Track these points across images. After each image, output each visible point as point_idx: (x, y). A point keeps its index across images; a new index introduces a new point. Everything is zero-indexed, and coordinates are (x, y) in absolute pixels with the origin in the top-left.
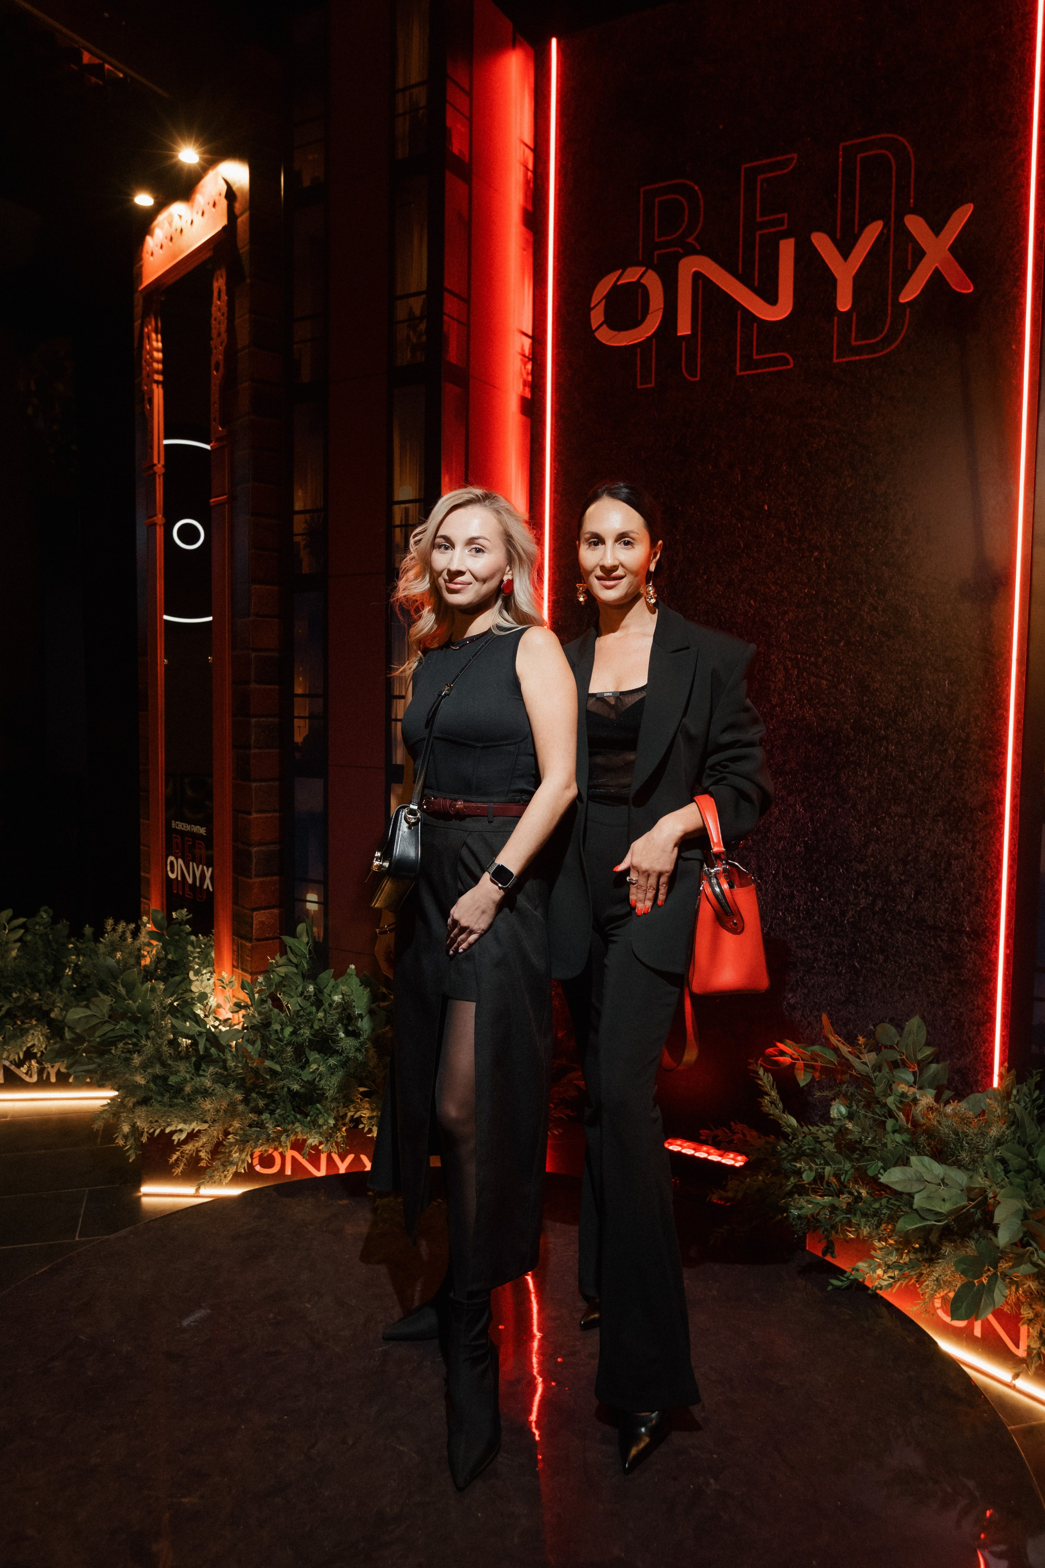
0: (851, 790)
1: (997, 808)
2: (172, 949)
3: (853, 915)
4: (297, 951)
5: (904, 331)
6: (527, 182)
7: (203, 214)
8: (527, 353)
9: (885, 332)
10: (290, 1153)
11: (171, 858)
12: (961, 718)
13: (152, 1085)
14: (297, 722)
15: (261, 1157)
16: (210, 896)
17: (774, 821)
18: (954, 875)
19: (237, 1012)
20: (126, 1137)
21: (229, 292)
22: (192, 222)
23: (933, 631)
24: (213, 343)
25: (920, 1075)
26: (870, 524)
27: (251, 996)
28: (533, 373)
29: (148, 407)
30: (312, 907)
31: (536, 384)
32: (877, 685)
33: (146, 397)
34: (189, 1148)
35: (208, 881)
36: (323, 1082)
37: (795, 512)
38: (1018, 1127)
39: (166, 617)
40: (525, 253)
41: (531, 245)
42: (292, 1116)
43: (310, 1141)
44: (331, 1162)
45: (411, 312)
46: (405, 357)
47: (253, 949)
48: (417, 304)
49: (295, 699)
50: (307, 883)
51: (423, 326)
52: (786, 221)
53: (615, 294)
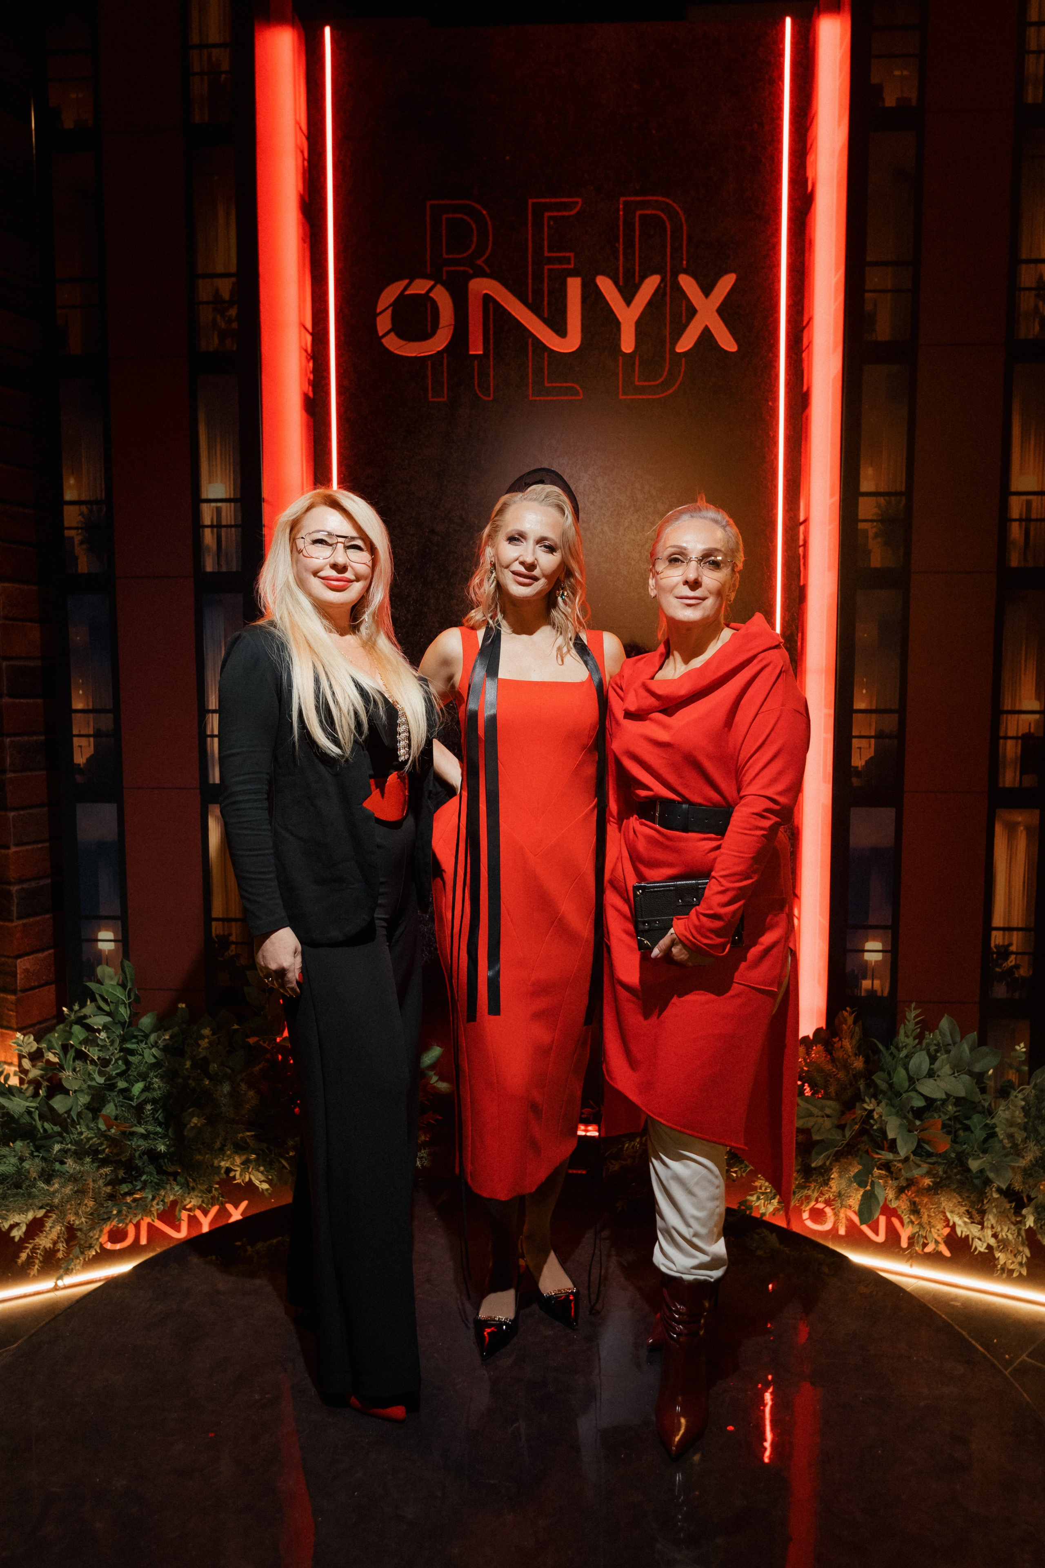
4: (109, 997)
5: (680, 378)
6: (304, 171)
8: (306, 347)
9: (663, 375)
10: (145, 1221)
14: (77, 741)
15: (110, 1232)
28: (315, 371)
30: (106, 946)
31: (319, 383)
40: (305, 245)
41: (308, 237)
44: (193, 1221)
45: (217, 293)
46: (211, 343)
47: (18, 1002)
48: (225, 287)
49: (73, 715)
50: (99, 920)
51: (233, 312)
52: (572, 259)
53: (402, 304)
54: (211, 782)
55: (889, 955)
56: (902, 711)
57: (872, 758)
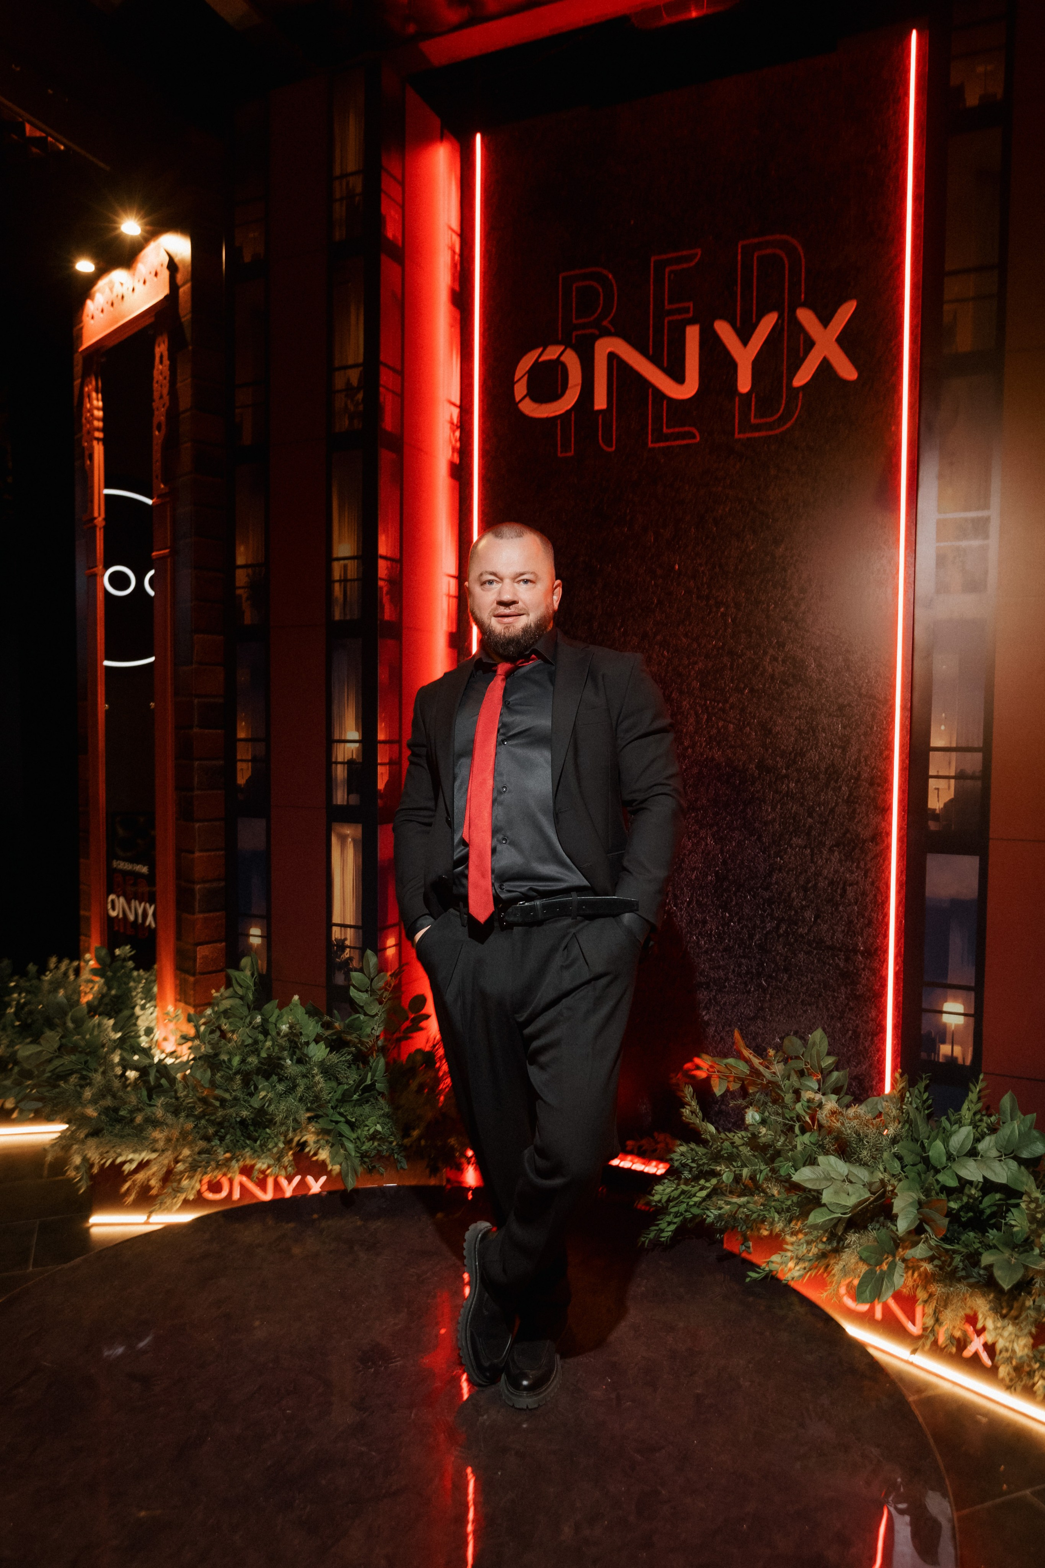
0: (757, 825)
1: (886, 839)
2: (115, 984)
3: (760, 937)
4: (241, 982)
5: (797, 412)
6: (454, 265)
7: (145, 282)
8: (455, 421)
9: (781, 411)
10: (239, 1178)
11: (112, 897)
12: (853, 758)
13: (103, 1117)
14: (240, 765)
15: (209, 1183)
16: (152, 934)
17: (687, 853)
18: (849, 900)
19: (183, 1044)
20: (77, 1168)
21: (171, 358)
22: (133, 290)
23: (828, 679)
24: (155, 405)
25: (823, 1082)
26: (771, 583)
27: (197, 1028)
28: (461, 439)
29: (88, 462)
30: (255, 941)
31: (464, 450)
32: (778, 729)
33: (87, 453)
34: (140, 1177)
35: (150, 919)
36: (272, 1107)
37: (703, 572)
38: (911, 1125)
39: (107, 663)
40: (453, 330)
41: (458, 321)
42: (241, 1142)
43: (258, 1166)
44: (277, 1186)
45: (348, 383)
46: (343, 424)
47: (195, 983)
48: (354, 375)
49: (238, 743)
50: (250, 918)
51: (360, 396)
52: (692, 309)
53: (537, 370)
54: (334, 803)
55: (972, 1020)
56: (986, 749)
57: (951, 801)
